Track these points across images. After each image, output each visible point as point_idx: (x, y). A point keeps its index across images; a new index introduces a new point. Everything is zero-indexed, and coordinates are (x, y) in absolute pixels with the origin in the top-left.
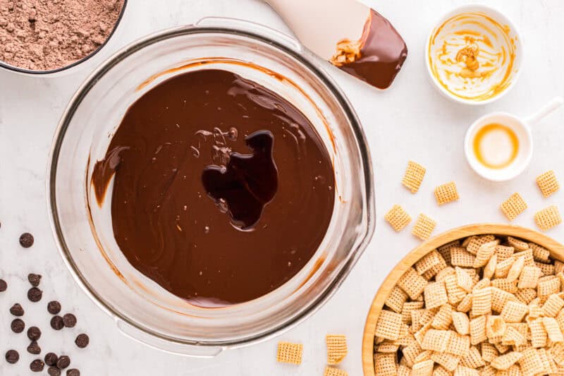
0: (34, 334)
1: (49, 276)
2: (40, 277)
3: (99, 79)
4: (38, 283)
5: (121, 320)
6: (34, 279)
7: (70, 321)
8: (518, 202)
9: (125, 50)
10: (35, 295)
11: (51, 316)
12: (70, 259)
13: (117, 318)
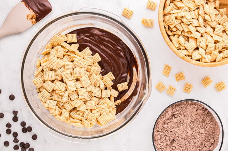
0: (15, 135)
1: (21, 112)
2: (17, 112)
3: (40, 33)
4: (17, 114)
5: (50, 129)
6: (15, 113)
7: (30, 129)
8: (209, 80)
9: (51, 21)
10: (15, 119)
11: (22, 128)
12: (29, 105)
13: (48, 128)
